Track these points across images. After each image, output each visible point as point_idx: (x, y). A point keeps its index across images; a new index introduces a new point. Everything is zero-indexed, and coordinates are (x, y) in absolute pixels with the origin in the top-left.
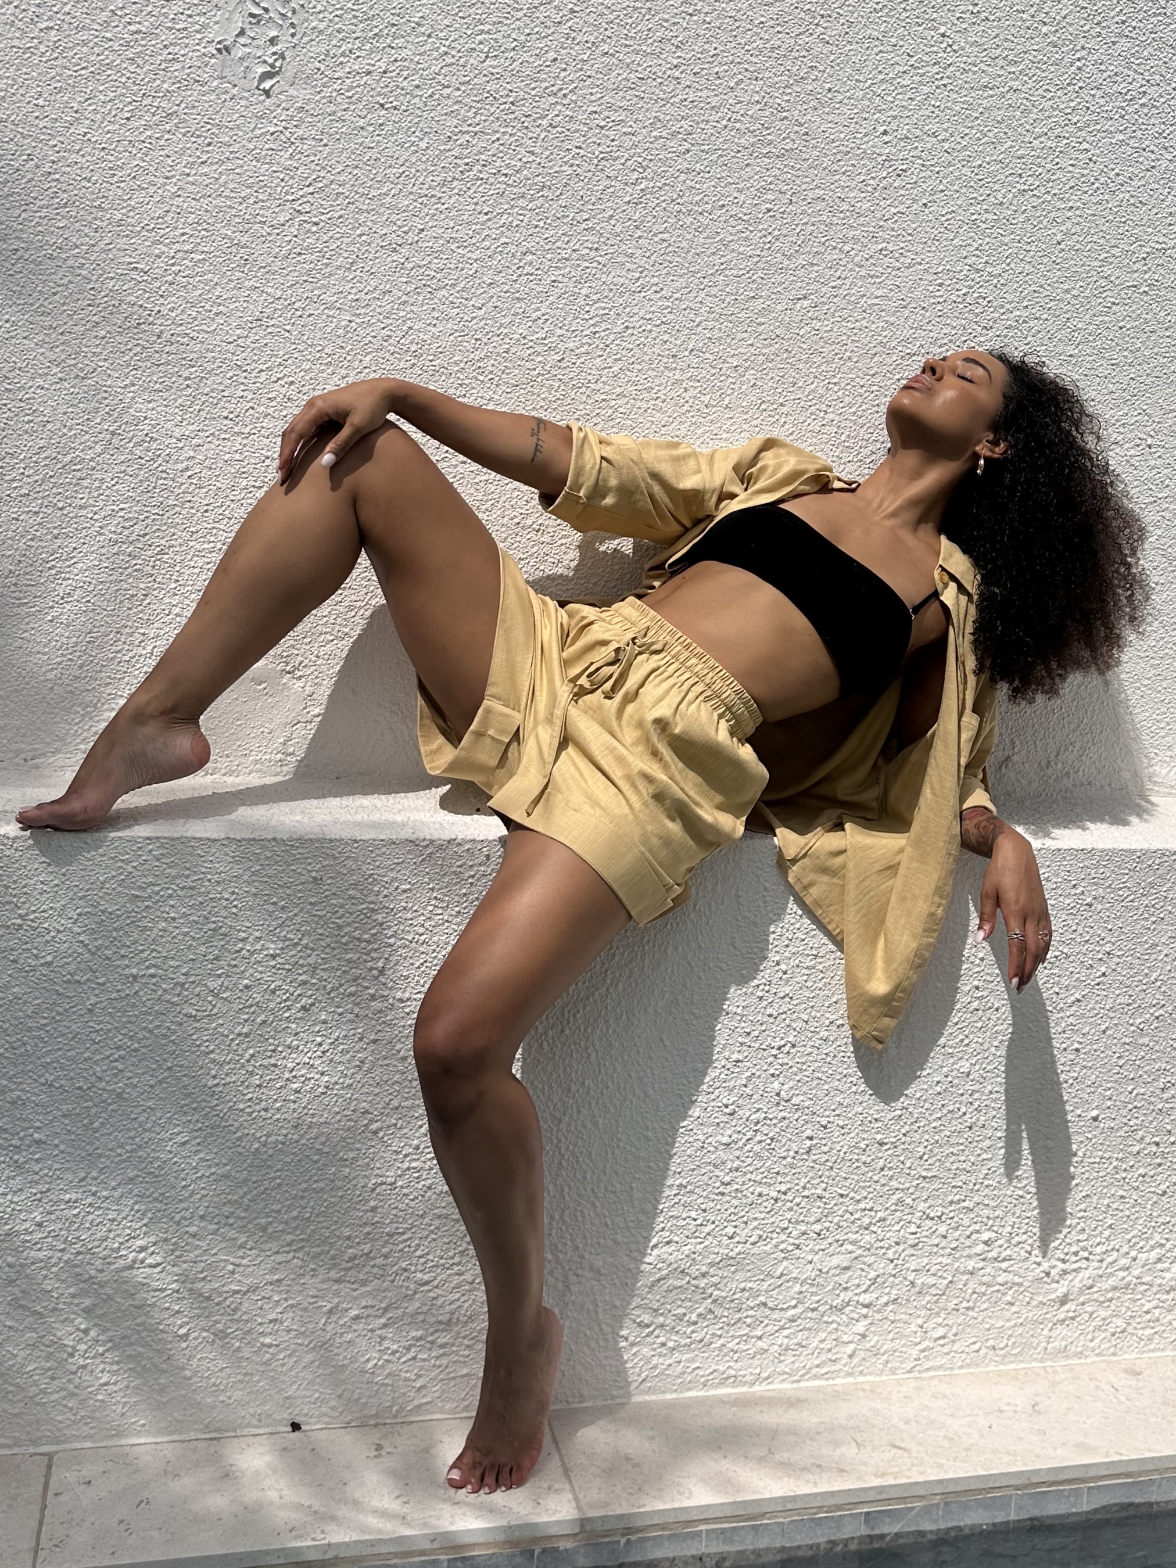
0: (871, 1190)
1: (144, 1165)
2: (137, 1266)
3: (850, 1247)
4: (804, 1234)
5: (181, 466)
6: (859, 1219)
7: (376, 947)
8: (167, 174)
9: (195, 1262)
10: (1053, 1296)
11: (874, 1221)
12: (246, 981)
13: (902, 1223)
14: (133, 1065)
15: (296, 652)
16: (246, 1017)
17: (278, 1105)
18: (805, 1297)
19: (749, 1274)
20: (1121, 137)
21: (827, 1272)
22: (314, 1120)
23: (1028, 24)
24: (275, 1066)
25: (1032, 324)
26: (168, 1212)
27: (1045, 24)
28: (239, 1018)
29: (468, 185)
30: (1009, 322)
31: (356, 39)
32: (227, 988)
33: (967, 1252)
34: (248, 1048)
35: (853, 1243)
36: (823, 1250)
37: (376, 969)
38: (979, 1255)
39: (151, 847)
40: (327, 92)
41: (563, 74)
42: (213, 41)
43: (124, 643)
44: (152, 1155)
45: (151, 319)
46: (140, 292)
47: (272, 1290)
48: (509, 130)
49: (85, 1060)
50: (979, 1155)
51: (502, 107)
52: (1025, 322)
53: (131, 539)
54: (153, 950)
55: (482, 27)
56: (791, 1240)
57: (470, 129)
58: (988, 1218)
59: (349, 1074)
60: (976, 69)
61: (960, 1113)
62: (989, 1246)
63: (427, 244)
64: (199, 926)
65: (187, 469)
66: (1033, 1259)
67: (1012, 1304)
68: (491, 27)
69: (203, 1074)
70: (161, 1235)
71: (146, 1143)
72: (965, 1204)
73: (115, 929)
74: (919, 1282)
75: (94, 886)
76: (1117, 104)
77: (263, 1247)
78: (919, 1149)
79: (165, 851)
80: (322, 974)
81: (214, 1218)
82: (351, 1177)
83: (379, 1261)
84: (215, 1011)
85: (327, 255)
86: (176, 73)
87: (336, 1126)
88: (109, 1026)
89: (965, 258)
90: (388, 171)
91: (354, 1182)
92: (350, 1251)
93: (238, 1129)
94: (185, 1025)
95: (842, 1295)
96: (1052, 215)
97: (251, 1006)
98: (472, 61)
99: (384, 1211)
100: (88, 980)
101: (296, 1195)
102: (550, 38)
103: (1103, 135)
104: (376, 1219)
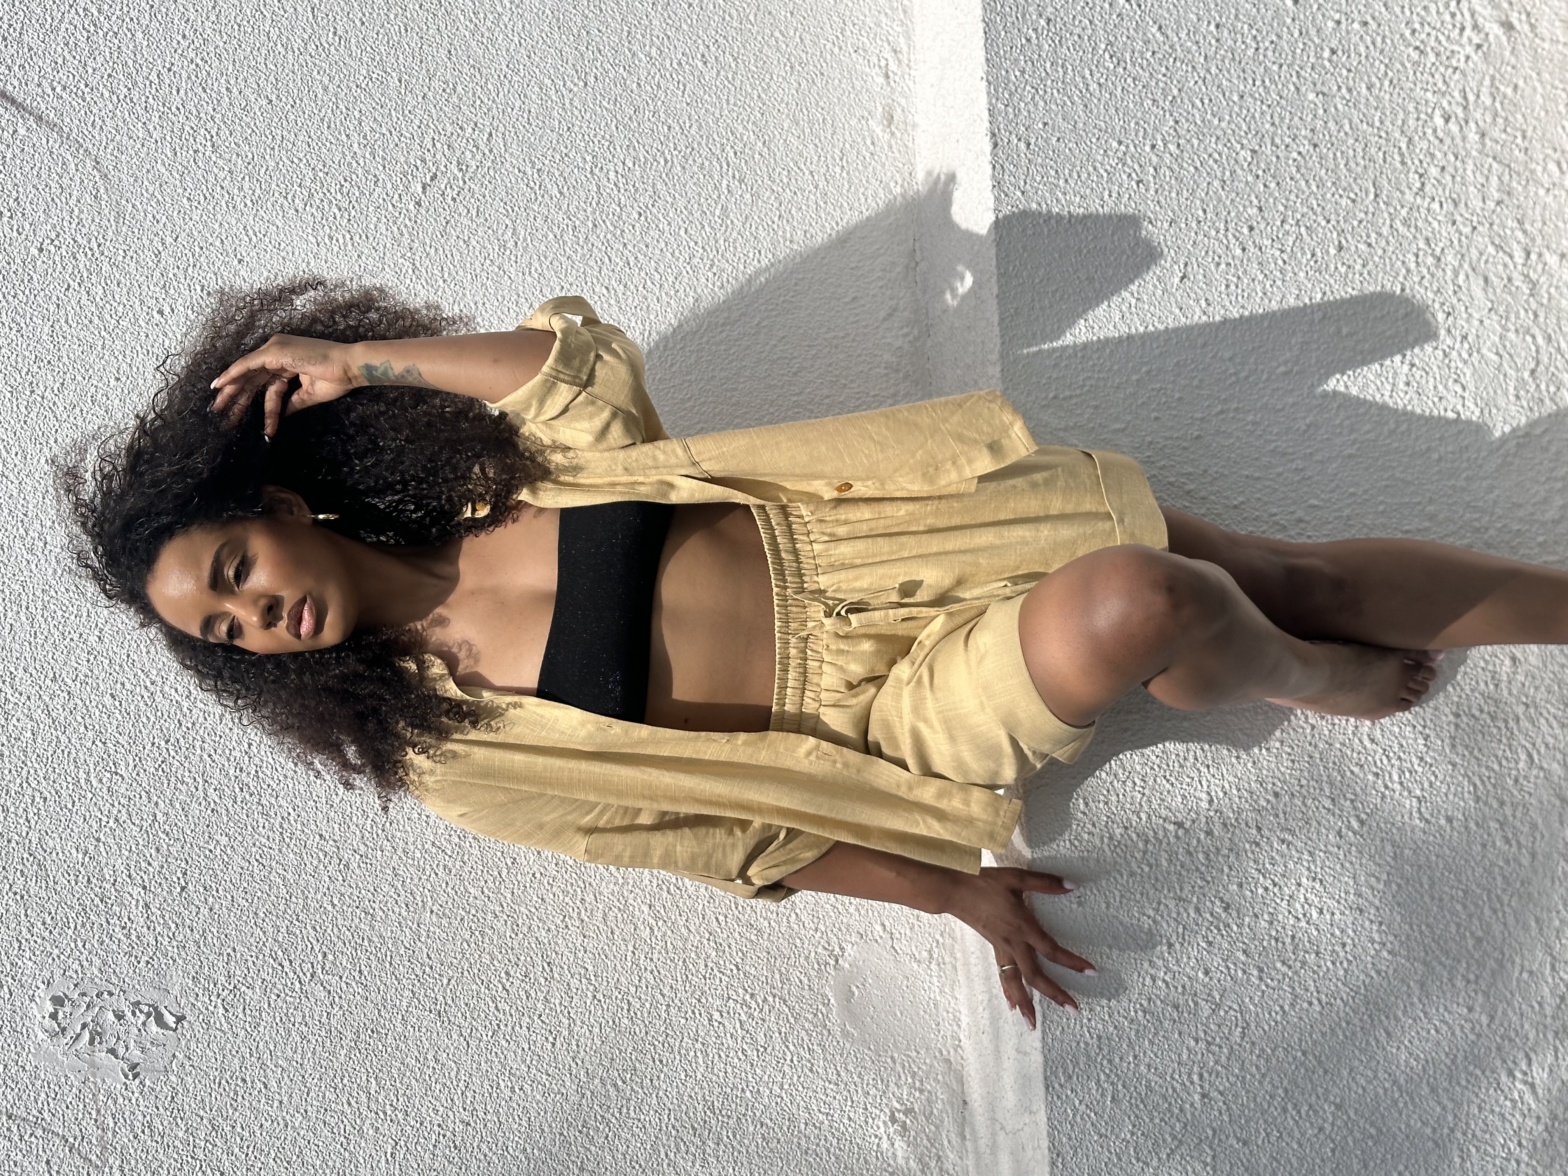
0: (1394, 257)
1: (1415, 1077)
2: (1530, 1080)
3: (1461, 278)
4: (1449, 331)
5: (612, 1092)
6: (1429, 269)
7: (1151, 833)
8: (282, 1126)
9: (1522, 1015)
10: (1504, 39)
11: (1430, 251)
12: (1200, 975)
13: (1430, 219)
14: (1303, 1094)
15: (813, 954)
16: (1240, 973)
17: (1337, 932)
18: (1522, 326)
19: (1499, 392)
20: (139, 35)
21: (1492, 302)
22: (1352, 891)
23: (17, 151)
24: (1293, 937)
25: (367, 128)
26: (1466, 1047)
27: (15, 131)
28: (1242, 980)
29: (265, 787)
30: (367, 155)
31: (108, 923)
32: (1209, 995)
33: (1458, 140)
34: (1275, 968)
35: (1456, 274)
36: (1467, 308)
37: (1176, 832)
38: (1461, 128)
39: (1057, 1086)
40: (173, 952)
41: (128, 686)
42: (125, 1083)
43: (818, 1145)
44: (1403, 1068)
45: (448, 1134)
46: (419, 1149)
47: (1548, 928)
48: (198, 744)
49: (1300, 1146)
50: (1346, 134)
51: (172, 753)
52: (365, 137)
53: (700, 1144)
54: (1173, 1078)
55: (82, 781)
56: (1457, 346)
57: (200, 788)
58: (1418, 119)
59: (1297, 855)
60: (76, 210)
61: (1299, 158)
62: (1450, 117)
63: (337, 829)
64: (1141, 1028)
65: (615, 1085)
66: (1462, 65)
67: (1516, 87)
68: (81, 771)
69: (1308, 1016)
70: (1493, 1055)
71: (1390, 1075)
72: (1404, 146)
73: (1151, 1120)
74: (1496, 196)
75: (1105, 1145)
76: (101, 42)
77: (1499, 941)
78: (1344, 204)
79: (1060, 1070)
80: (1186, 891)
81: (1470, 997)
82: (1414, 847)
83: (1508, 811)
84: (1236, 1007)
85: (360, 941)
86: (165, 1123)
87: (1357, 866)
88: (1261, 1122)
89: (297, 211)
90: (258, 879)
91: (1420, 843)
92: (1498, 843)
93: (1367, 975)
94: (1254, 1039)
95: (1517, 283)
96: (238, 111)
97: (1228, 968)
98: (123, 790)
99: (1450, 808)
100: (1211, 1148)
101: (1438, 907)
102: (88, 703)
103: (139, 56)
104: (1460, 816)
